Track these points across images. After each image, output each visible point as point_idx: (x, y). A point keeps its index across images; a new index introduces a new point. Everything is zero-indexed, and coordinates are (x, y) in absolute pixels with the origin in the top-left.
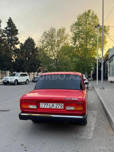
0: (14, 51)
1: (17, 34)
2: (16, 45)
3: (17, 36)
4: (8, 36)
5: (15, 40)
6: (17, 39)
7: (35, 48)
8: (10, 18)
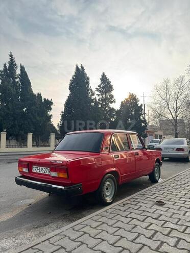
0: (108, 111)
1: (112, 90)
2: (110, 104)
3: (113, 93)
4: (102, 95)
5: (109, 99)
6: (112, 97)
7: (139, 105)
8: (103, 73)
